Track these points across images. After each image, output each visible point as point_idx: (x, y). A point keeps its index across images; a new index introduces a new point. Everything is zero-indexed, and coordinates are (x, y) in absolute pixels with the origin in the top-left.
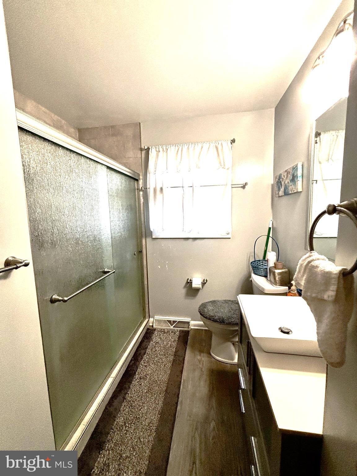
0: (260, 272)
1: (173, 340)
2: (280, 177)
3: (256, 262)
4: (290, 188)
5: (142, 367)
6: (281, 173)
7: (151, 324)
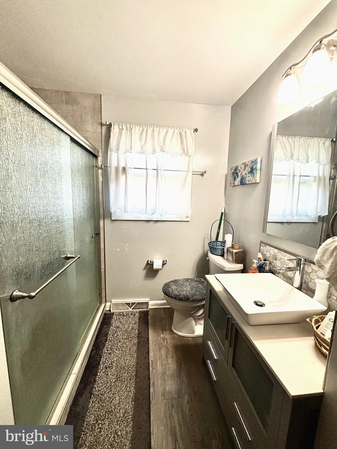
0: (217, 252)
1: (134, 322)
2: (236, 169)
3: (212, 243)
4: (247, 179)
5: (106, 356)
6: (238, 165)
7: (108, 309)
